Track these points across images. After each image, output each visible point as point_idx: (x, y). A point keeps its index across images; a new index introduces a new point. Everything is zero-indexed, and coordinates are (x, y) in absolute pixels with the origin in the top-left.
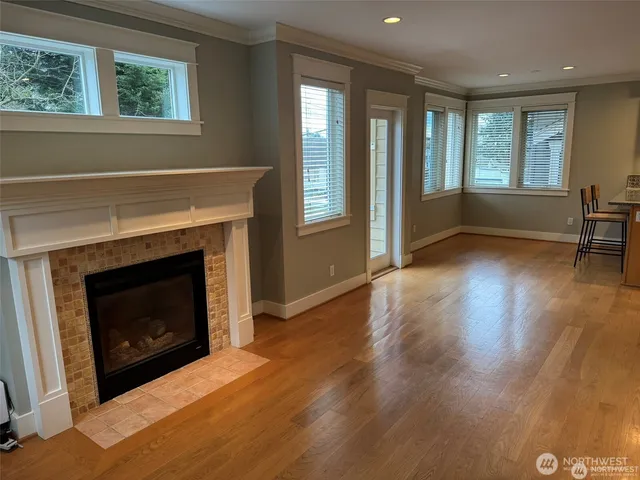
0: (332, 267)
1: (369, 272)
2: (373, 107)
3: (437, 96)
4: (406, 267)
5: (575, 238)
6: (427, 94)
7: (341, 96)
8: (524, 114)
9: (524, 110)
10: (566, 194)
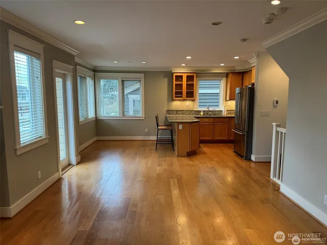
0: (39, 172)
1: (60, 170)
2: (57, 70)
3: (82, 68)
4: (78, 164)
5: (155, 138)
6: (77, 66)
7: (38, 62)
8: (123, 81)
9: (123, 79)
10: (144, 118)
